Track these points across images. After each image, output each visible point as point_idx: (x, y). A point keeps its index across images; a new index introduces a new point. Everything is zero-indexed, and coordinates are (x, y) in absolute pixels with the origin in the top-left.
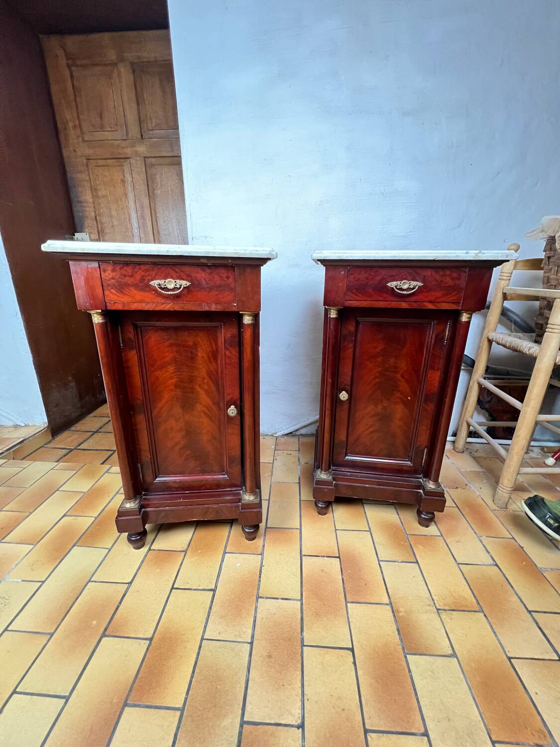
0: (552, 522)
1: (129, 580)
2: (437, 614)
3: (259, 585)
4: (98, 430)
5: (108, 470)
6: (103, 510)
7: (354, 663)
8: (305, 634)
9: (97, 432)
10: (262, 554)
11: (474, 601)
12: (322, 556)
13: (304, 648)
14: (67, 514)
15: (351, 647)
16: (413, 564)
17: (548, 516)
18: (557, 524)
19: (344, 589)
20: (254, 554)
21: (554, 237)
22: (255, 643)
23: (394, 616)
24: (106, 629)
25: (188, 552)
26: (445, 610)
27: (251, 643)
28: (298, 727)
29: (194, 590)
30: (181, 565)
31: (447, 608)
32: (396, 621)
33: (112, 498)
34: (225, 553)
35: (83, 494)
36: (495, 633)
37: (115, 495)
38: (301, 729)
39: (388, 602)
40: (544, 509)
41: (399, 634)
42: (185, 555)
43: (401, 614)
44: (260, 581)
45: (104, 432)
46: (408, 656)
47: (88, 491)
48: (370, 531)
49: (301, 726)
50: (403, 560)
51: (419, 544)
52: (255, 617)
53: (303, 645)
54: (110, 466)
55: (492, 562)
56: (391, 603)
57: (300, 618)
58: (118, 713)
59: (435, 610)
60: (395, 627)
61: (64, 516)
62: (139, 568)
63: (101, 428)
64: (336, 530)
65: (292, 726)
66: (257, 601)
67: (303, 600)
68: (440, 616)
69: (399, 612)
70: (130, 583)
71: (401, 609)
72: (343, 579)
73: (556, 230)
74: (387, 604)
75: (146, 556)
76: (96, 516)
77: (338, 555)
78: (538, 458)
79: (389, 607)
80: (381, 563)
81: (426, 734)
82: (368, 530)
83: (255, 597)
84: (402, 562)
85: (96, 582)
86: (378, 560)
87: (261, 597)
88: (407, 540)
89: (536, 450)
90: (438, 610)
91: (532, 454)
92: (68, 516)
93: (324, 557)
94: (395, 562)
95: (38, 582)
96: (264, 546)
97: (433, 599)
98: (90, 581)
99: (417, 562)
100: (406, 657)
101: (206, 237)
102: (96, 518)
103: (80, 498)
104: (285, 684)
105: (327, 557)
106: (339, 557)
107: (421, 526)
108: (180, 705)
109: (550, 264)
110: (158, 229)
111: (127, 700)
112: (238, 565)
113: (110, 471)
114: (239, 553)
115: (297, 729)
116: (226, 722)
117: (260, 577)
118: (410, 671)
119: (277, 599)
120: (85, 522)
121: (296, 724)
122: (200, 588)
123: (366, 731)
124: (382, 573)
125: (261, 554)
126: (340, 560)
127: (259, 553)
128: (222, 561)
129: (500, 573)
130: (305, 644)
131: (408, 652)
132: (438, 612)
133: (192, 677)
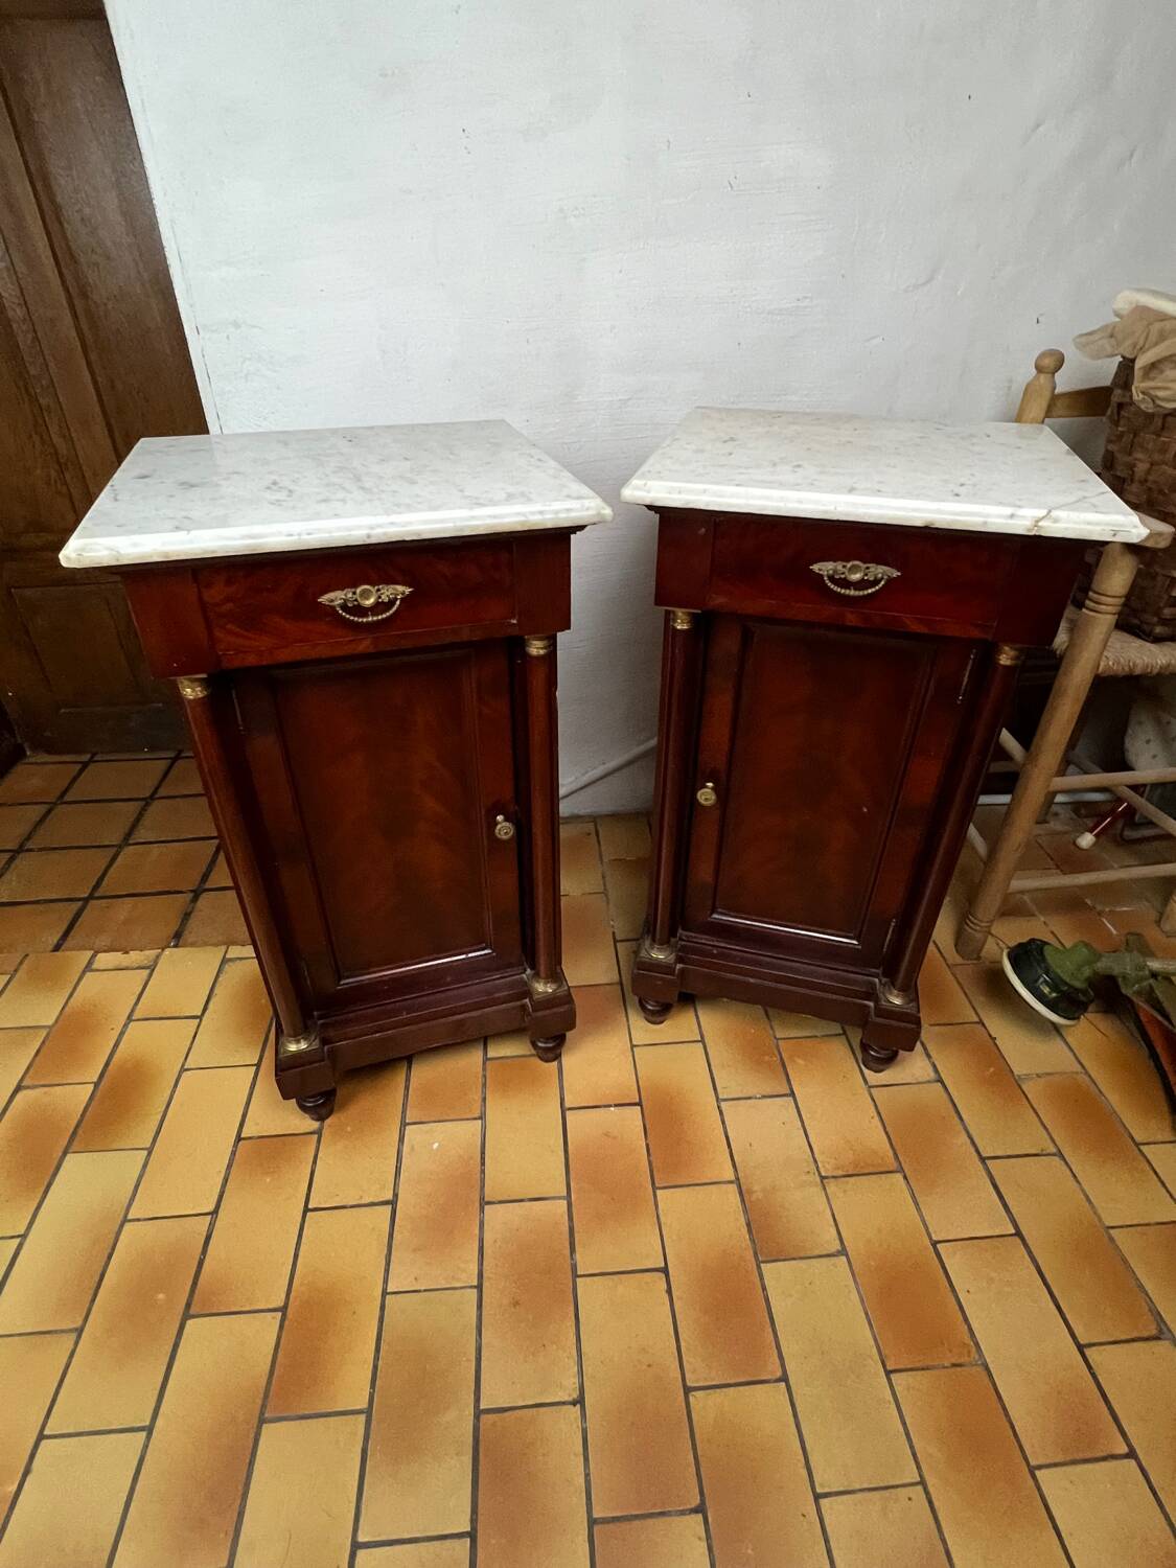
0: (1046, 990)
1: (211, 1208)
2: (820, 1187)
3: (483, 1181)
4: (21, 845)
5: (90, 962)
6: (107, 1064)
7: (669, 1291)
8: (578, 1256)
9: (21, 849)
10: (482, 1117)
11: (891, 1153)
12: (605, 1106)
13: (578, 1280)
14: (24, 1083)
15: (663, 1265)
16: (786, 1098)
17: (1041, 980)
18: (1054, 995)
19: (650, 1162)
20: (468, 1119)
21: (1133, 361)
22: (486, 1284)
23: (743, 1201)
24: (188, 1305)
26: (834, 1177)
27: (479, 1287)
28: (574, 1403)
29: (352, 1207)
30: (315, 1162)
31: (840, 1173)
32: (745, 1211)
33: (122, 1034)
34: (404, 1124)
35: (44, 1033)
36: (916, 1203)
37: (126, 1025)
38: (578, 1406)
39: (733, 1178)
40: (1038, 968)
41: (750, 1231)
42: (319, 1141)
43: (754, 1198)
44: (483, 1172)
45: (40, 850)
46: (762, 1265)
47: (56, 1021)
48: (702, 1041)
49: (580, 1401)
50: (765, 1093)
51: (799, 1057)
52: (481, 1241)
53: (575, 1276)
54: (89, 953)
55: (932, 1075)
56: (738, 1179)
57: (566, 1229)
58: (252, 1436)
59: (818, 1179)
60: (743, 1221)
61: (18, 1089)
62: (226, 1180)
63: (29, 838)
64: (633, 1046)
65: (564, 1403)
66: (482, 1210)
67: (570, 1197)
68: (825, 1189)
69: (751, 1192)
70: (215, 1213)
71: (755, 1188)
72: (647, 1145)
73: (1138, 347)
74: (731, 1182)
75: (234, 1153)
76: (95, 1080)
77: (637, 1101)
78: (1066, 833)
79: (734, 1187)
80: (723, 1104)
81: (784, 1379)
82: (699, 1039)
83: (477, 1204)
84: (764, 1097)
85: (138, 1220)
86: (717, 1098)
87: (489, 1203)
88: (776, 1052)
89: (1065, 813)
90: (823, 1178)
91: (1054, 825)
92: (28, 1087)
93: (610, 1106)
94: (750, 1098)
95: (13, 1237)
96: (484, 1099)
97: (815, 1161)
98: (125, 1220)
99: (792, 1094)
100: (759, 1267)
101: (237, 325)
102: (97, 1085)
103: (43, 1042)
104: (545, 1342)
105: (616, 1105)
106: (639, 1104)
108: (364, 1405)
109: (1122, 422)
110: (69, 248)
111: (262, 1413)
112: (436, 1146)
113: (95, 966)
114: (434, 1122)
115: (572, 1407)
116: (450, 1416)
117: (483, 1164)
118: (764, 1289)
119: (522, 1201)
120: (75, 1096)
121: (570, 1399)
122: (363, 1202)
123: (687, 1390)
124: (723, 1122)
125: (480, 1118)
126: (642, 1109)
127: (477, 1115)
128: (401, 1140)
129: (945, 1096)
130: (579, 1273)
131: (764, 1259)
132: (822, 1182)
133: (377, 1358)
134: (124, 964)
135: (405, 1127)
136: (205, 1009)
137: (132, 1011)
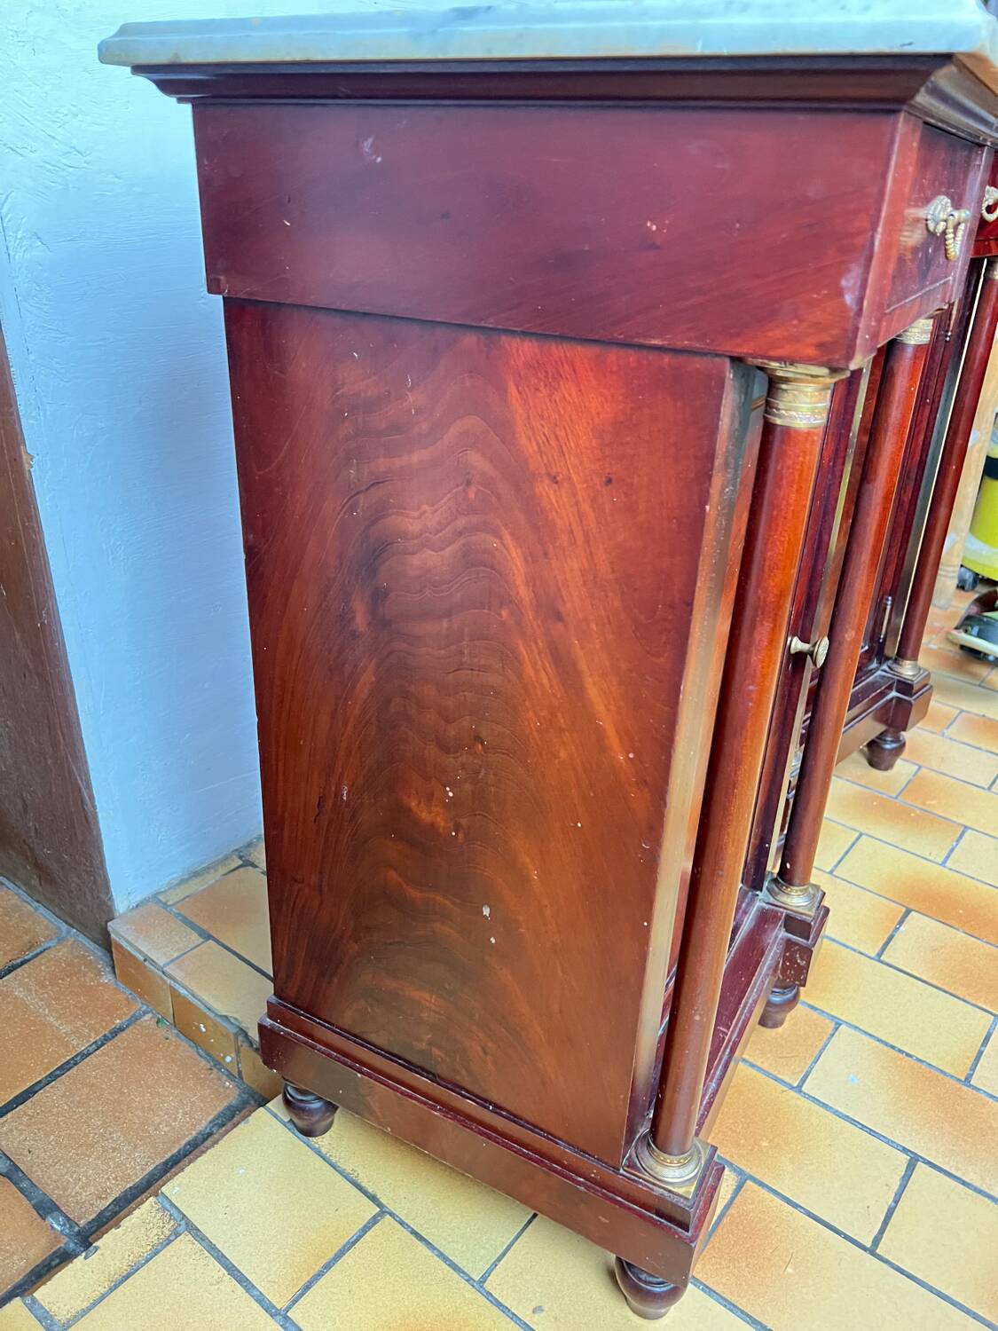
3: (932, 1067)
10: (838, 1022)
12: (895, 931)
16: (968, 833)
20: (832, 1035)
25: (747, 1170)
29: (896, 1201)
34: (799, 1089)
42: (762, 1184)
44: (920, 1060)
48: (861, 833)
50: (955, 838)
66: (976, 1088)
72: (967, 933)
77: (904, 910)
80: (948, 866)
82: (858, 834)
83: (965, 1088)
84: (958, 841)
86: (939, 864)
87: (968, 1078)
88: (910, 806)
93: (897, 928)
94: (953, 849)
96: (813, 1008)
99: (966, 828)
105: (901, 922)
106: (910, 910)
107: (889, 771)
112: (853, 1079)
114: (815, 1062)
119: (980, 1053)
124: (974, 878)
125: (838, 1024)
126: (916, 911)
127: (832, 1025)
128: (821, 1104)
134: (119, 1265)
135: (801, 1091)
136: (373, 1198)
137: (261, 1300)
